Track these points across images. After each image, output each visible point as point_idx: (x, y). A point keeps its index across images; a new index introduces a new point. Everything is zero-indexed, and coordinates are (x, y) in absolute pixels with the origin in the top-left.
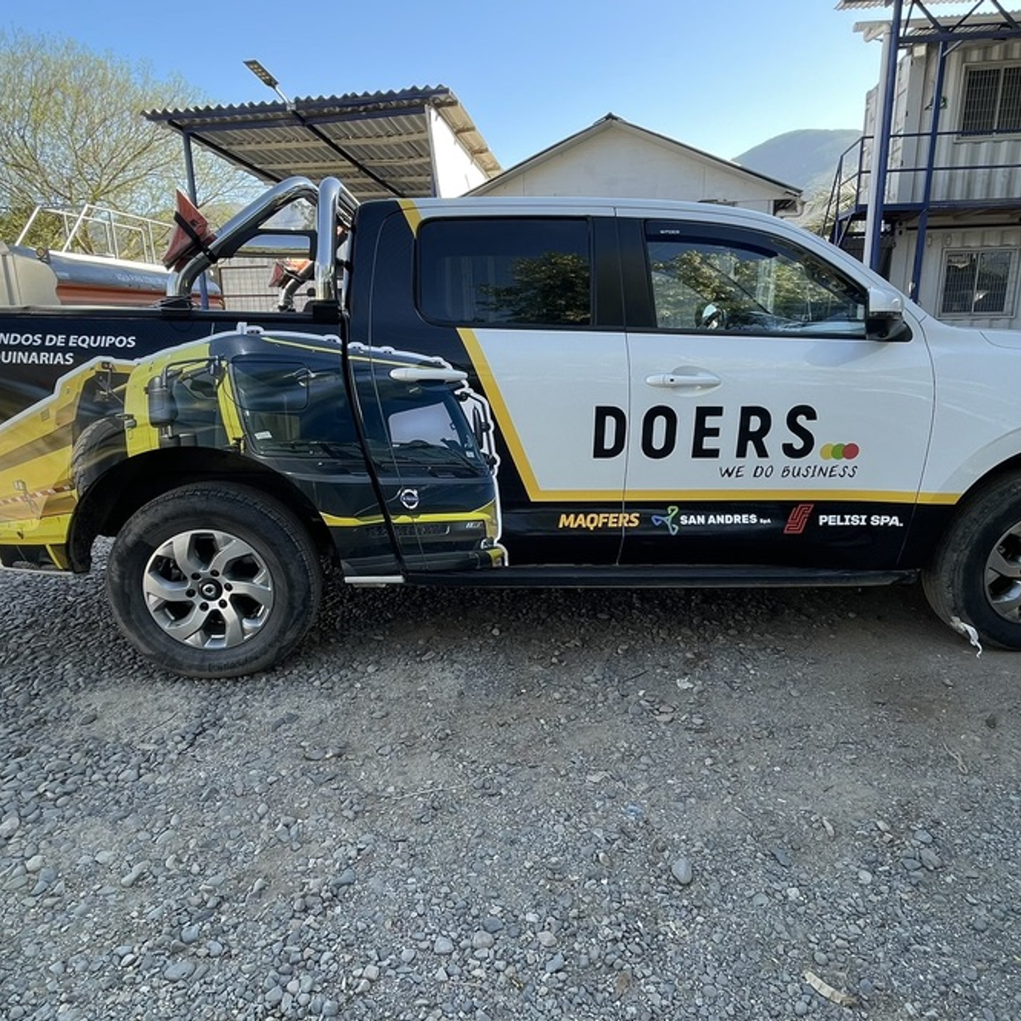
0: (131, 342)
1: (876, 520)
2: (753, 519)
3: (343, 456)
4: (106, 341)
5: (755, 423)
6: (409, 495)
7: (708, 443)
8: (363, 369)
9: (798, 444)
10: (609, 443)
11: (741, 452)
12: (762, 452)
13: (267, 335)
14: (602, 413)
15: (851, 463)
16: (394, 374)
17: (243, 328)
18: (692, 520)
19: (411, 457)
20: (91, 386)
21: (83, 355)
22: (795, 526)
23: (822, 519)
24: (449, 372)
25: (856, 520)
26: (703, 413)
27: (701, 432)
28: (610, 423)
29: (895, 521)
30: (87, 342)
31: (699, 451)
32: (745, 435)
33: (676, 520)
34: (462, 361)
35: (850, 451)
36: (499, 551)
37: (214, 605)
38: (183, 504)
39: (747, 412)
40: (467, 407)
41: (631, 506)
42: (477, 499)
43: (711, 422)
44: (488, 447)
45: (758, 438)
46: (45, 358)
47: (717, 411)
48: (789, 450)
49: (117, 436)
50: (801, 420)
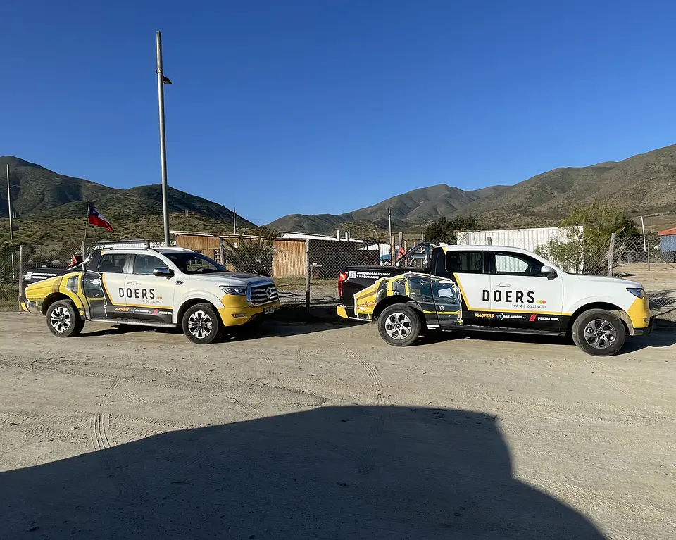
0: (389, 275)
1: (553, 319)
2: (521, 317)
3: (429, 298)
4: (384, 274)
5: (520, 295)
6: (442, 308)
7: (509, 299)
8: (434, 281)
9: (531, 300)
10: (486, 298)
11: (517, 301)
12: (522, 302)
13: (415, 274)
14: (484, 291)
15: (544, 305)
16: (440, 282)
17: (410, 272)
18: (506, 317)
19: (443, 299)
20: (382, 283)
21: (380, 277)
22: (532, 319)
23: (539, 318)
24: (451, 282)
25: (548, 319)
26: (507, 292)
27: (507, 296)
28: (486, 293)
29: (557, 319)
30: (382, 274)
31: (507, 301)
32: (518, 298)
33: (502, 316)
34: (454, 279)
35: (544, 302)
36: (461, 321)
37: (398, 329)
38: (384, 314)
39: (518, 292)
40: (455, 289)
41: (492, 313)
42: (456, 309)
43: (509, 294)
44: (459, 298)
45: (521, 298)
46: (374, 277)
47: (511, 292)
48: (528, 301)
49: (385, 293)
50: (531, 294)
